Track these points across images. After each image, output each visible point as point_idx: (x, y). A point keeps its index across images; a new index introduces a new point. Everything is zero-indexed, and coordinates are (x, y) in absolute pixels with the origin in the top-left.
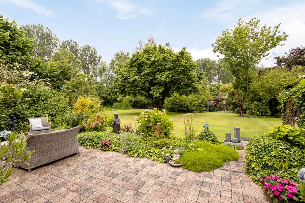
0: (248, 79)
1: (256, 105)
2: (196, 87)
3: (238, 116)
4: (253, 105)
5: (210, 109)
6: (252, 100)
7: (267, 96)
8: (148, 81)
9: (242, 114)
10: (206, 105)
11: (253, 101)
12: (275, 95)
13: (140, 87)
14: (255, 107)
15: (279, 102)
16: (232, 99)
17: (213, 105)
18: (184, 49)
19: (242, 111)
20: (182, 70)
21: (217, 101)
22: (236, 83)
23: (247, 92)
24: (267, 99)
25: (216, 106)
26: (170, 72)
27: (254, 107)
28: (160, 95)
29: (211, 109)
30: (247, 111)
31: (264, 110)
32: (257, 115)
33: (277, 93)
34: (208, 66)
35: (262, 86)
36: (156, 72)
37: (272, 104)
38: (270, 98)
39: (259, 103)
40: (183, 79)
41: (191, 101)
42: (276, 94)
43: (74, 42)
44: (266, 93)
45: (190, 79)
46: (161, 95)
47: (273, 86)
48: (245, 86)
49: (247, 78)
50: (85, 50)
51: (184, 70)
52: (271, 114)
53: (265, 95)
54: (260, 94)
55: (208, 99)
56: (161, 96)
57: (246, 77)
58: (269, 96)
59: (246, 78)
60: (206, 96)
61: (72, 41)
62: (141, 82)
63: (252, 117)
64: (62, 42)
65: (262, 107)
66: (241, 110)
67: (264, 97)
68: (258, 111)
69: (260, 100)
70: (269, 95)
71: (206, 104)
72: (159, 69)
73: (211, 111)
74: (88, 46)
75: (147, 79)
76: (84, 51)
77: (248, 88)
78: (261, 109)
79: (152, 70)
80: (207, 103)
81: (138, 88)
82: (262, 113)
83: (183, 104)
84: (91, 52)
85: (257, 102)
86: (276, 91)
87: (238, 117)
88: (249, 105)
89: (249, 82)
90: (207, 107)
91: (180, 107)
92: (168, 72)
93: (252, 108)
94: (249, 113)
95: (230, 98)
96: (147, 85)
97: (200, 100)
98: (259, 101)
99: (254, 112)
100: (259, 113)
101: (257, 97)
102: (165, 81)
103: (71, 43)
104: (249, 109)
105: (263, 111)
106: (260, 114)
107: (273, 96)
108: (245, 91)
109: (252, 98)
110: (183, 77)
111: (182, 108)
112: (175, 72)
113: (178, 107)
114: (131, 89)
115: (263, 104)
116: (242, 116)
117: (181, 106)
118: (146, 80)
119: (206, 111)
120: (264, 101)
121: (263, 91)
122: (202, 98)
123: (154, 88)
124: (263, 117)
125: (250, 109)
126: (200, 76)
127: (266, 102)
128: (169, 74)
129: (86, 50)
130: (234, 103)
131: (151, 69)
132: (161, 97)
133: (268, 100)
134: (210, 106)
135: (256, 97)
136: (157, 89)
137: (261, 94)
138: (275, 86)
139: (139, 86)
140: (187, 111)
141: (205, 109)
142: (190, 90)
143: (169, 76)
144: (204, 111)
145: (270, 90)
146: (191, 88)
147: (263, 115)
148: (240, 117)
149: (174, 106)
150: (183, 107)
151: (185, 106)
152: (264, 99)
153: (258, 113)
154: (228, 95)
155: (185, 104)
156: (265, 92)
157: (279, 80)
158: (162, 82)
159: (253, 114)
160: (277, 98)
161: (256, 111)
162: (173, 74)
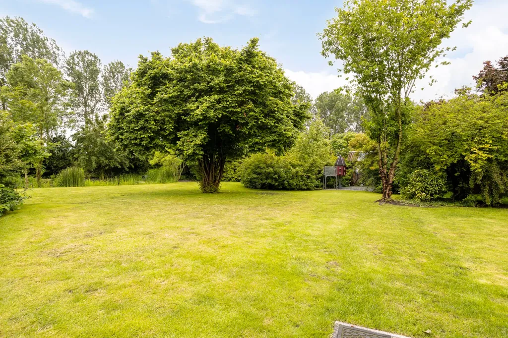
0: (400, 115)
1: (420, 175)
2: (284, 132)
3: (379, 201)
4: (412, 177)
5: (328, 183)
6: (411, 165)
7: (445, 156)
8: (170, 117)
9: (389, 196)
10: (321, 175)
11: (414, 168)
12: (464, 154)
13: (153, 132)
14: (418, 182)
15: (472, 169)
16: (372, 163)
17: (336, 175)
18: (254, 42)
19: (388, 191)
20: (249, 91)
21: (343, 168)
22: (374, 126)
23: (399, 147)
24: (444, 163)
25: (340, 176)
26: (221, 96)
27: (415, 181)
28: (197, 152)
29: (330, 183)
30: (401, 190)
31: (437, 188)
32: (422, 201)
33: (467, 147)
34: (339, 104)
35: (432, 134)
36: (190, 97)
37: (456, 175)
38: (452, 159)
39: (425, 171)
40: (252, 113)
41: (289, 166)
42: (466, 150)
43: (91, 55)
44: (441, 149)
45: (271, 114)
46: (202, 150)
47: (459, 131)
48: (395, 131)
49: (400, 113)
50: (114, 70)
51: (252, 93)
52: (452, 197)
53: (441, 153)
54: (428, 152)
55: (325, 163)
56: (202, 153)
57: (396, 110)
58: (448, 156)
59: (397, 114)
60: (321, 157)
61: (88, 53)
62: (155, 120)
63: (410, 205)
64: (70, 53)
65: (432, 180)
66: (386, 189)
67: (438, 157)
68: (425, 190)
69: (429, 165)
70: (449, 153)
71: (320, 172)
72: (195, 89)
73: (330, 187)
74: (121, 63)
75: (167, 113)
76: (111, 72)
77: (400, 136)
78: (430, 185)
79: (181, 92)
80: (323, 172)
81: (149, 133)
82: (432, 195)
83: (272, 173)
84: (126, 74)
85: (421, 169)
86: (464, 143)
87: (378, 203)
88: (404, 177)
89: (403, 123)
90: (322, 179)
91: (267, 178)
92: (216, 96)
93: (410, 183)
94: (404, 194)
95: (367, 161)
96: (170, 127)
97: (307, 165)
98: (426, 168)
99: (415, 192)
100: (427, 194)
101: (422, 158)
102: (205, 118)
103: (87, 56)
104: (406, 184)
105: (436, 190)
106: (429, 197)
107: (457, 156)
108: (395, 144)
109: (412, 160)
110: (250, 110)
111: (269, 181)
112: (234, 96)
113: (261, 180)
114: (133, 136)
115: (435, 173)
116: (387, 202)
117: (268, 176)
118: (167, 116)
119: (322, 186)
120: (437, 168)
121: (434, 144)
122: (311, 160)
123: (184, 135)
124: (435, 203)
125: (407, 186)
126: (301, 112)
127: (441, 170)
128: (219, 102)
129: (116, 70)
130: (376, 170)
131: (177, 89)
132: (202, 155)
133: (446, 165)
134: (328, 177)
135: (420, 159)
136: (191, 135)
137: (431, 150)
138: (463, 130)
139: (150, 128)
140: (281, 187)
141: (317, 183)
142: (273, 141)
143: (217, 105)
144: (317, 188)
145: (451, 141)
146: (273, 135)
147: (435, 198)
148: (383, 204)
149: (255, 176)
150: (272, 178)
151: (276, 176)
152: (438, 163)
153: (424, 194)
154: (363, 154)
155: (275, 173)
156: (440, 146)
157: (471, 116)
158: (200, 120)
159: (412, 196)
160: (469, 160)
161: (418, 189)
162: (227, 101)
